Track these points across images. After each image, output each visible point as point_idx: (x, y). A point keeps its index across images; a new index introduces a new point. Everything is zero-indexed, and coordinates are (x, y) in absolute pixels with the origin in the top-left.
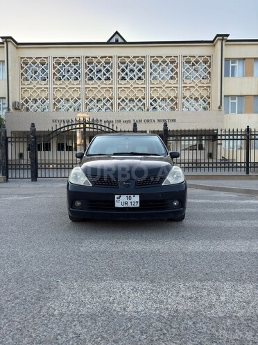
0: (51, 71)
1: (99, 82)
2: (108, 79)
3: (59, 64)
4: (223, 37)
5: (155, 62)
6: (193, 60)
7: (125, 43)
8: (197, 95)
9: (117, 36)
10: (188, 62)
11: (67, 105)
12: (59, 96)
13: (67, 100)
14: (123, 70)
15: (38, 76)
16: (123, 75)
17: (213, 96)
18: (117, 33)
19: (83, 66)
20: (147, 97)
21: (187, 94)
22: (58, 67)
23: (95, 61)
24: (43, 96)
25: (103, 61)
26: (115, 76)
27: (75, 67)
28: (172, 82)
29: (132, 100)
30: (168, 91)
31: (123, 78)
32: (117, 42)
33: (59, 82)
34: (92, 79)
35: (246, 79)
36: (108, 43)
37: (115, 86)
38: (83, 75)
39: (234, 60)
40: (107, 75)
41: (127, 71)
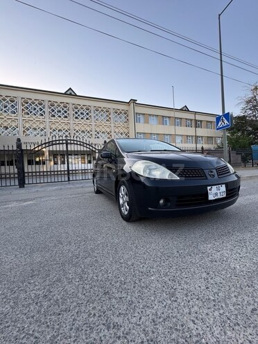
0: (20, 107)
1: (60, 119)
2: (66, 117)
3: (27, 103)
4: (134, 101)
5: (97, 110)
6: (119, 112)
7: (76, 95)
8: (122, 131)
9: (70, 91)
10: (116, 113)
11: (35, 133)
12: (27, 125)
13: (35, 129)
14: (76, 113)
15: (8, 110)
16: (77, 115)
17: (130, 132)
18: (70, 89)
19: (46, 107)
20: (93, 130)
21: (117, 130)
22: (26, 105)
23: (56, 105)
24: (14, 125)
25: (62, 105)
26: (71, 116)
27: (40, 107)
28: (108, 122)
29: (83, 132)
30: (106, 128)
31: (76, 118)
32: (71, 94)
33: (27, 116)
34: (54, 116)
35: (146, 124)
36: (65, 94)
37: (71, 122)
38: (47, 113)
39: (140, 114)
40: (65, 114)
41: (79, 113)
